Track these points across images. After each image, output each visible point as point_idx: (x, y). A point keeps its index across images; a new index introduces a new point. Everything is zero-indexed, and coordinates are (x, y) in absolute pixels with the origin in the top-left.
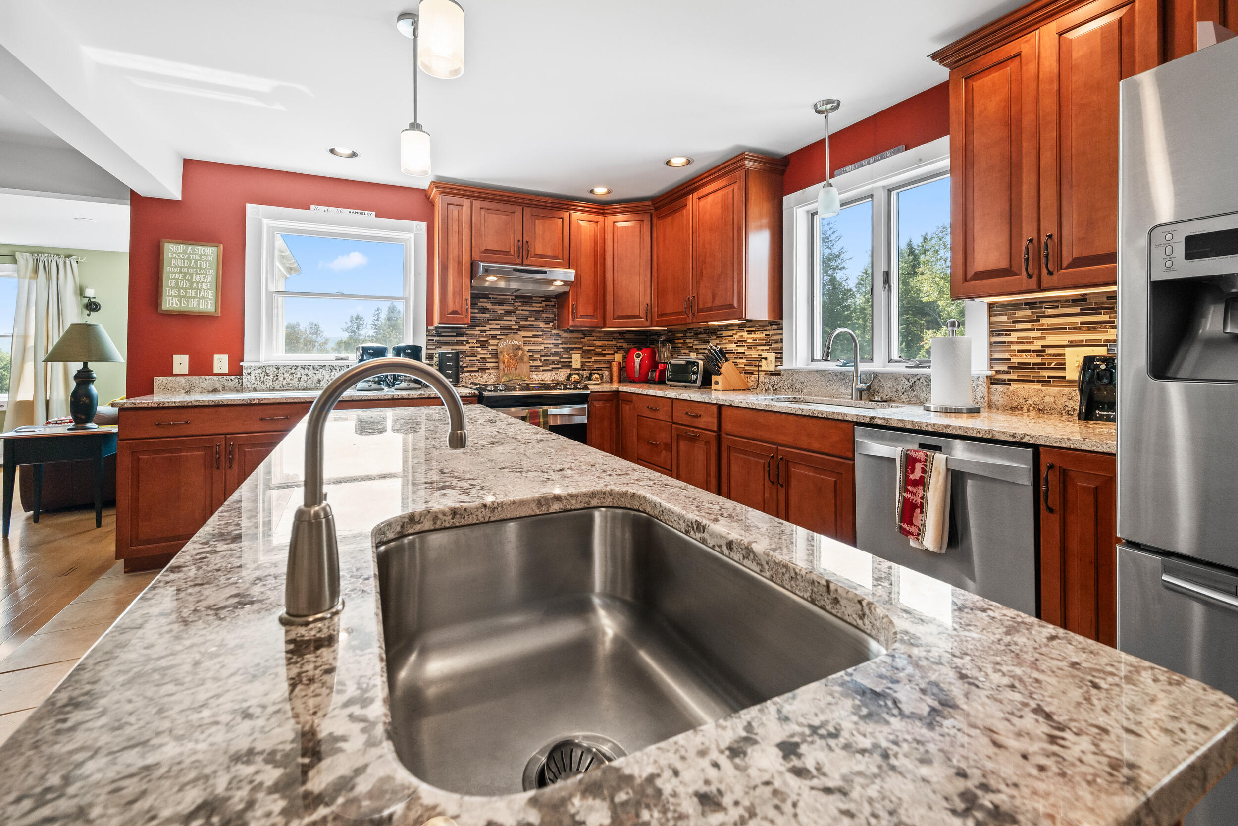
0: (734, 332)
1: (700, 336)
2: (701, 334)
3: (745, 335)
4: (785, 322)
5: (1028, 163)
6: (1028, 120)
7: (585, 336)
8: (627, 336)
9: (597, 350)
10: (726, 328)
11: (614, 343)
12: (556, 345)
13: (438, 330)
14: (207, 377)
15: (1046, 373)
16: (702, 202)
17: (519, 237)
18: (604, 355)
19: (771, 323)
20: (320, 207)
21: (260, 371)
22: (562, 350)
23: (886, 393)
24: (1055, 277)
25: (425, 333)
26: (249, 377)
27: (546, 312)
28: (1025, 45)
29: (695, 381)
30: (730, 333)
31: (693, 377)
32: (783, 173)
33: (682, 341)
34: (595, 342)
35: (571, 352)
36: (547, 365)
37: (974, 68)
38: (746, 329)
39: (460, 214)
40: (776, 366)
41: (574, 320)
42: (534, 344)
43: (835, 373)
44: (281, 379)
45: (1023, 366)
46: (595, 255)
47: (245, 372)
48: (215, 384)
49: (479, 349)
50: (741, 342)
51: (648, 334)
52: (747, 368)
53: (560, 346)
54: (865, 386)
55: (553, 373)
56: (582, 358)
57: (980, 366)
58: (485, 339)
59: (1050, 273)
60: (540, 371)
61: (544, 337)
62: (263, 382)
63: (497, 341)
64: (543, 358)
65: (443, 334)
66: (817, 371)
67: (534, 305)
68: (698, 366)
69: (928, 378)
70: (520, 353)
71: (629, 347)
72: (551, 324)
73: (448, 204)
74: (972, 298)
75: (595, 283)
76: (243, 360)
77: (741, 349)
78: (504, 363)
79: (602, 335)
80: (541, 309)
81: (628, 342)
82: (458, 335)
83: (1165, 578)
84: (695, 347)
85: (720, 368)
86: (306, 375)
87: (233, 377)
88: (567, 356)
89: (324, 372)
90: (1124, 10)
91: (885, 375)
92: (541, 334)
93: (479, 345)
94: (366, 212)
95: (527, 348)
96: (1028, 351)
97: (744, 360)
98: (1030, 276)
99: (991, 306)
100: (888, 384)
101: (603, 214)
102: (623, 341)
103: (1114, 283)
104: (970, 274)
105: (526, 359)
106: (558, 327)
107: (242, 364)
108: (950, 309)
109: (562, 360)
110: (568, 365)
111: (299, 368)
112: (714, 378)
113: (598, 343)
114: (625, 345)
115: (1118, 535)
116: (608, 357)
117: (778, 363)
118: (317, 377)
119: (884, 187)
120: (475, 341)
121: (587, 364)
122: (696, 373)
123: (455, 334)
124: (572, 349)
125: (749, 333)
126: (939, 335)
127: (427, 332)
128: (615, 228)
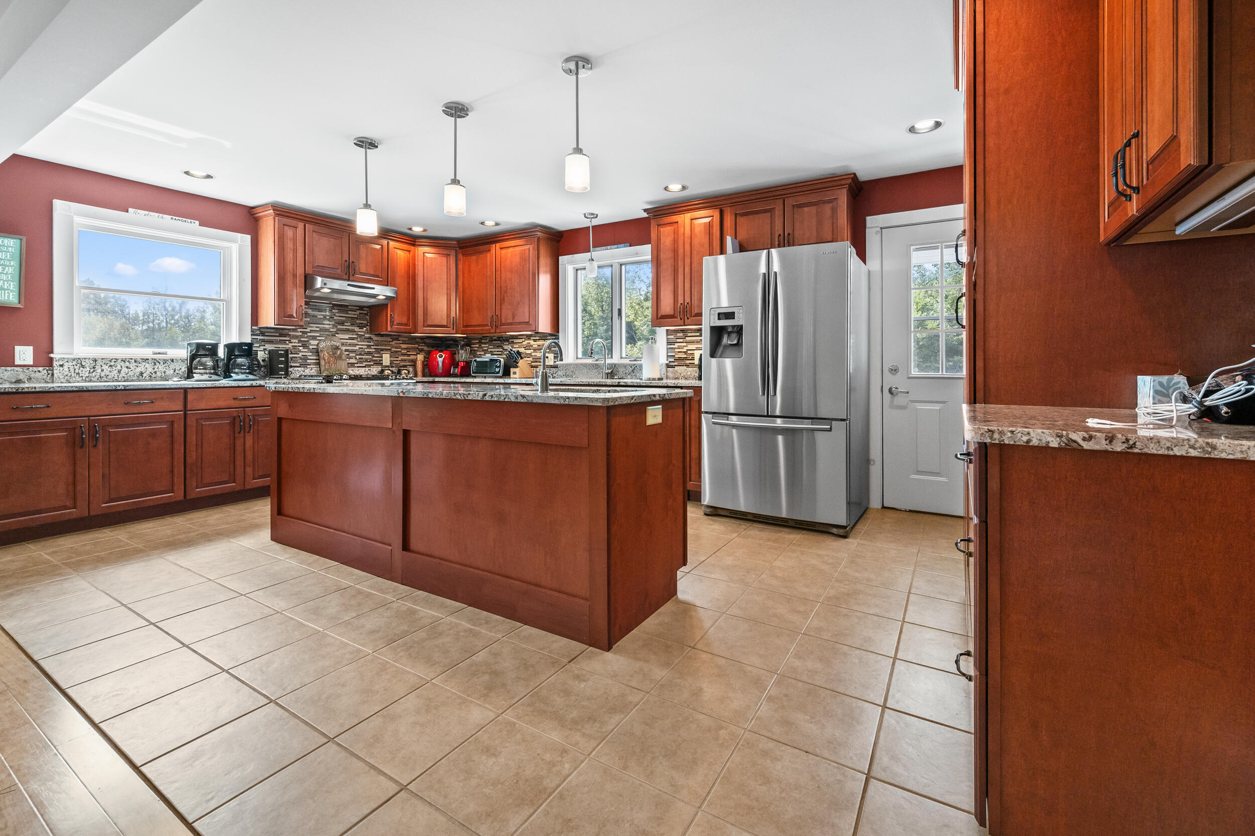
0: (523, 340)
1: (494, 342)
2: (495, 340)
3: (532, 342)
4: (560, 334)
5: (681, 270)
6: (681, 251)
7: (394, 340)
8: (427, 341)
9: (403, 351)
10: (516, 337)
11: (417, 346)
12: (369, 346)
13: (262, 330)
14: (9, 368)
15: (688, 362)
16: (503, 252)
17: (346, 257)
18: (409, 355)
19: (551, 335)
20: (139, 211)
21: (74, 363)
22: (374, 350)
23: (621, 374)
24: (689, 320)
25: (250, 333)
26: (61, 368)
27: (360, 319)
28: (679, 218)
29: (498, 372)
30: (520, 341)
31: (497, 370)
32: (558, 241)
33: (477, 346)
34: (401, 345)
35: (382, 352)
36: (361, 363)
37: (661, 222)
38: (532, 338)
39: (295, 234)
40: (555, 362)
41: (391, 327)
42: (350, 345)
43: (592, 365)
44: (99, 371)
45: (680, 359)
46: (409, 277)
47: (55, 363)
48: (18, 375)
49: (301, 348)
50: (528, 347)
51: (444, 339)
52: (533, 364)
53: (372, 347)
54: (610, 371)
55: (367, 369)
56: (391, 357)
57: (663, 360)
58: (306, 340)
59: (688, 318)
60: (355, 367)
61: (359, 340)
62: (78, 374)
63: (318, 342)
64: (358, 357)
65: (266, 334)
66: (581, 364)
67: (349, 312)
68: (500, 362)
69: (641, 366)
70: (339, 352)
71: (429, 349)
72: (365, 329)
73: (284, 225)
74: (660, 327)
75: (408, 299)
76: (52, 352)
77: (528, 352)
78: (325, 360)
79: (407, 339)
80: (356, 316)
81: (428, 345)
82: (281, 335)
83: (713, 420)
84: (489, 350)
85: (518, 363)
86: (127, 367)
87: (40, 369)
88: (379, 355)
89: (147, 365)
90: (710, 219)
91: (619, 365)
92: (356, 336)
93: (300, 345)
94: (189, 221)
95: (344, 348)
96: (681, 352)
97: (531, 359)
98: (681, 319)
99: (667, 330)
100: (621, 370)
101: (414, 245)
102: (423, 344)
103: (702, 325)
104: (659, 316)
105: (344, 357)
106: (371, 332)
107: (52, 355)
108: (642, 329)
109: (374, 359)
110: (379, 363)
111: (119, 361)
112: (512, 370)
113: (404, 346)
114: (426, 348)
115: (703, 410)
116: (412, 357)
117: (556, 360)
118: (139, 370)
119: (618, 262)
120: (297, 341)
121: (395, 362)
122: (500, 367)
123: (278, 334)
124: (382, 350)
125: (535, 340)
126: (635, 349)
127: (252, 331)
128: (425, 258)
